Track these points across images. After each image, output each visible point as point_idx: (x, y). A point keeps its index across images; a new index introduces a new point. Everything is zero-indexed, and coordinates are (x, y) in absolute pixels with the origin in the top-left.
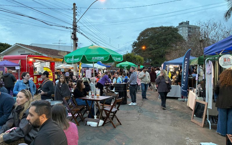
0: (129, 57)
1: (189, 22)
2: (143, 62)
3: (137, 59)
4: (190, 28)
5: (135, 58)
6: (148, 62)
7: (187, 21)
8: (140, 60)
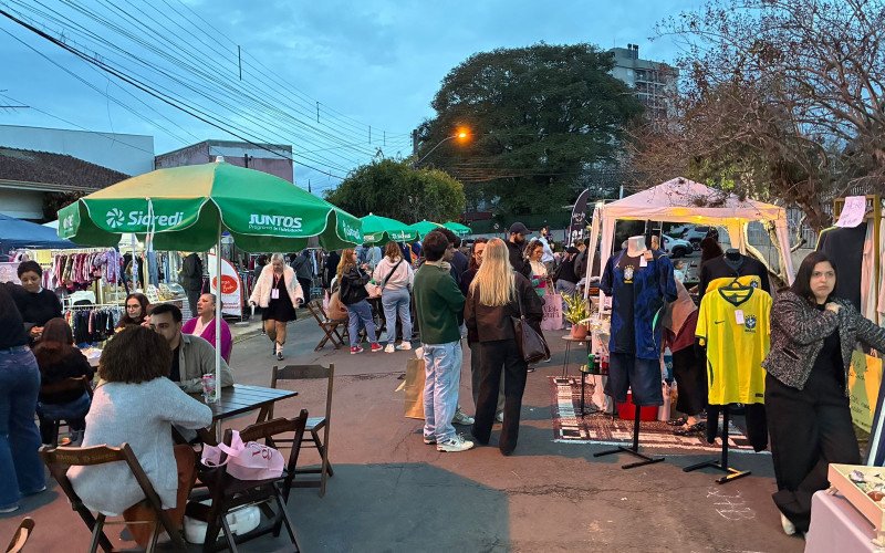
0: (388, 181)
1: (636, 47)
2: (463, 204)
3: (430, 189)
4: (643, 72)
5: (421, 183)
6: (482, 206)
7: (630, 46)
8: (444, 192)
